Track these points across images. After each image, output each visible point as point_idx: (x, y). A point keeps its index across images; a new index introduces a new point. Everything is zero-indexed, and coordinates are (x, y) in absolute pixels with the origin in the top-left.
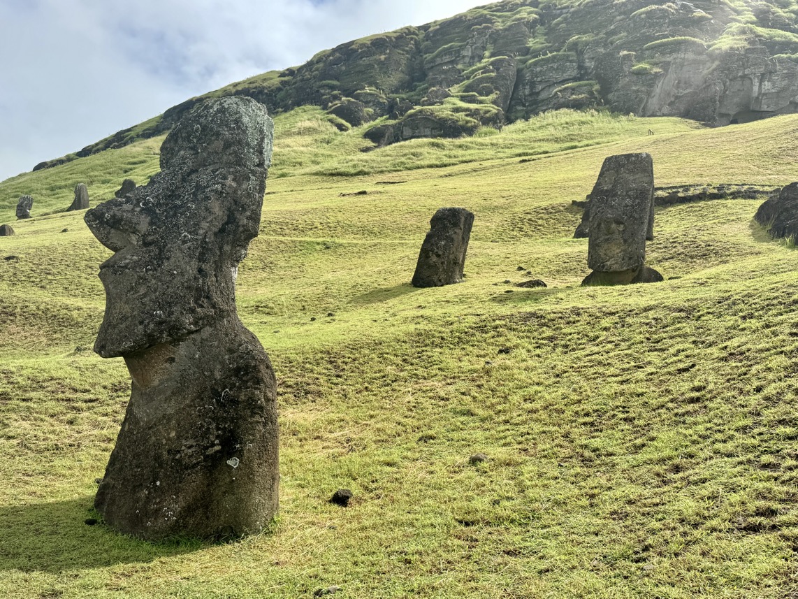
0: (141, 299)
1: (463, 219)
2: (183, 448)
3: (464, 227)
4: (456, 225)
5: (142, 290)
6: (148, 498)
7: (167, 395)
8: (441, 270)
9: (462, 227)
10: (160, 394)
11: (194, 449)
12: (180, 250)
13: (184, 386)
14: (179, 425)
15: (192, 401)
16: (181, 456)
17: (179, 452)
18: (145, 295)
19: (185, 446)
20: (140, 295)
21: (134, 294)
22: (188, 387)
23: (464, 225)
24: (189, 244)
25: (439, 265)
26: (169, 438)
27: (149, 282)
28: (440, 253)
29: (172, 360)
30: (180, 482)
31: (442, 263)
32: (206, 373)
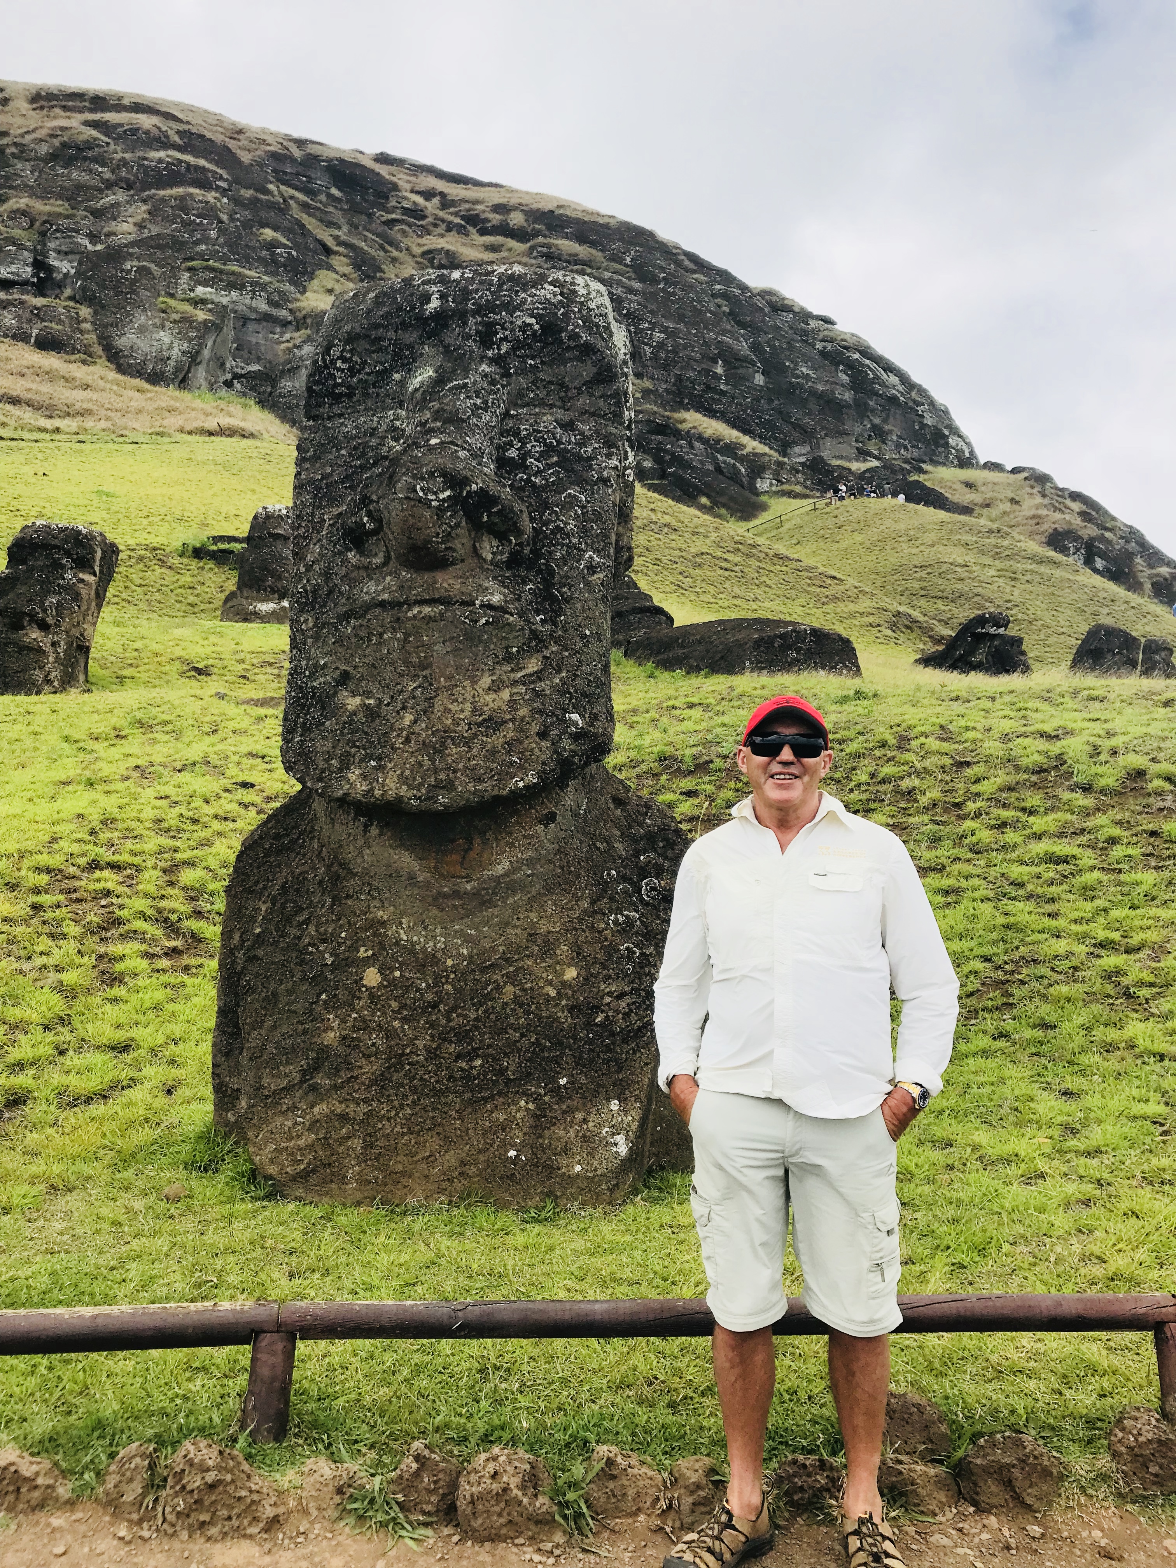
0: (533, 682)
1: (99, 554)
2: (608, 1000)
3: (101, 572)
4: (83, 564)
5: (533, 665)
6: (535, 1116)
7: (534, 893)
8: (51, 659)
9: (97, 569)
10: (514, 892)
11: (628, 1000)
12: (588, 584)
13: (570, 872)
14: (578, 954)
15: (593, 902)
16: (607, 1017)
17: (597, 1008)
18: (539, 676)
19: (610, 994)
20: (531, 675)
21: (512, 670)
22: (578, 876)
23: (101, 566)
24: (601, 576)
25: (48, 648)
26: (564, 984)
27: (547, 648)
28: (50, 620)
29: (551, 818)
30: (620, 1070)
31: (54, 644)
32: (599, 844)
